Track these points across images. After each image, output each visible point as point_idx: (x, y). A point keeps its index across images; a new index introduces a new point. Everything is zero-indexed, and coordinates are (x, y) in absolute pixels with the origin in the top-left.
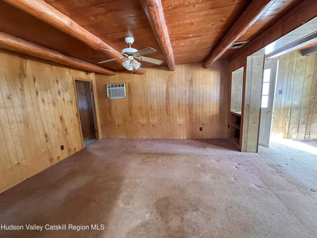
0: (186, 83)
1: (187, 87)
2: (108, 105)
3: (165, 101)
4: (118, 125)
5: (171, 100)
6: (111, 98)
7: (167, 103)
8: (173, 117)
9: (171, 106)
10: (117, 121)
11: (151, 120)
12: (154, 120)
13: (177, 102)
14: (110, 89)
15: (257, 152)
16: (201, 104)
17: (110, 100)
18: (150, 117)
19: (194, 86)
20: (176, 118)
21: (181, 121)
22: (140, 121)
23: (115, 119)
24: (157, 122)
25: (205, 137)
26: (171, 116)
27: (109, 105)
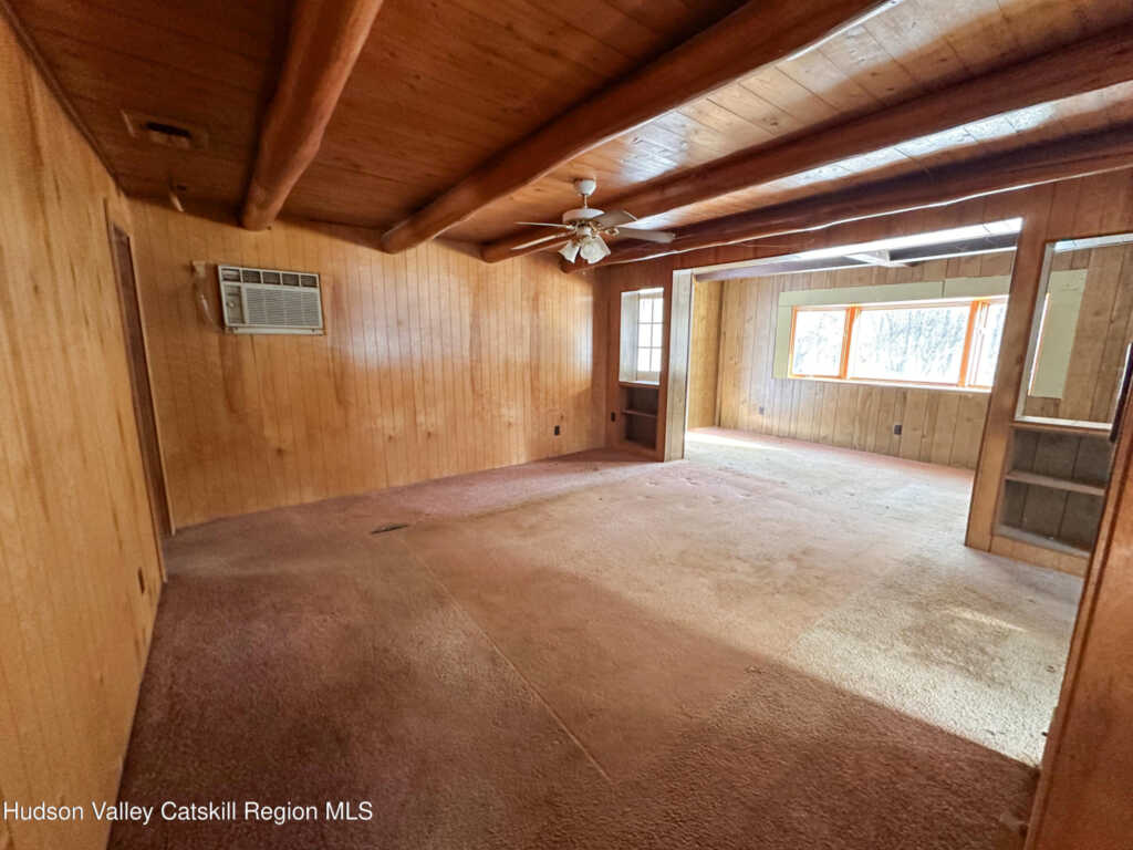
0: (525, 303)
1: (526, 315)
2: (217, 360)
3: (466, 354)
4: (280, 452)
5: (484, 351)
6: (240, 331)
7: (474, 358)
8: (490, 401)
9: (485, 366)
10: (269, 432)
11: (421, 418)
12: (432, 419)
13: (501, 356)
14: (239, 288)
15: (683, 457)
16: (556, 362)
17: (230, 339)
18: (419, 407)
19: (541, 313)
20: (499, 405)
21: (513, 412)
22: (379, 421)
23: (261, 425)
24: (440, 422)
25: (565, 451)
26: (485, 401)
27: (229, 363)
